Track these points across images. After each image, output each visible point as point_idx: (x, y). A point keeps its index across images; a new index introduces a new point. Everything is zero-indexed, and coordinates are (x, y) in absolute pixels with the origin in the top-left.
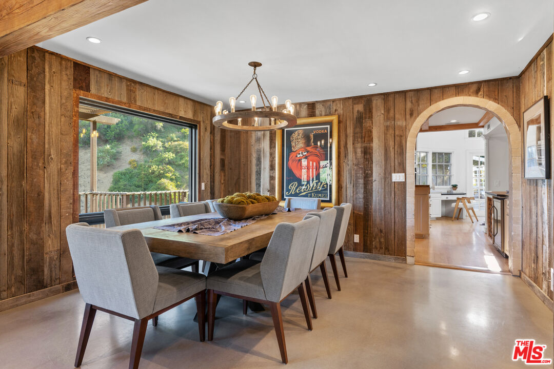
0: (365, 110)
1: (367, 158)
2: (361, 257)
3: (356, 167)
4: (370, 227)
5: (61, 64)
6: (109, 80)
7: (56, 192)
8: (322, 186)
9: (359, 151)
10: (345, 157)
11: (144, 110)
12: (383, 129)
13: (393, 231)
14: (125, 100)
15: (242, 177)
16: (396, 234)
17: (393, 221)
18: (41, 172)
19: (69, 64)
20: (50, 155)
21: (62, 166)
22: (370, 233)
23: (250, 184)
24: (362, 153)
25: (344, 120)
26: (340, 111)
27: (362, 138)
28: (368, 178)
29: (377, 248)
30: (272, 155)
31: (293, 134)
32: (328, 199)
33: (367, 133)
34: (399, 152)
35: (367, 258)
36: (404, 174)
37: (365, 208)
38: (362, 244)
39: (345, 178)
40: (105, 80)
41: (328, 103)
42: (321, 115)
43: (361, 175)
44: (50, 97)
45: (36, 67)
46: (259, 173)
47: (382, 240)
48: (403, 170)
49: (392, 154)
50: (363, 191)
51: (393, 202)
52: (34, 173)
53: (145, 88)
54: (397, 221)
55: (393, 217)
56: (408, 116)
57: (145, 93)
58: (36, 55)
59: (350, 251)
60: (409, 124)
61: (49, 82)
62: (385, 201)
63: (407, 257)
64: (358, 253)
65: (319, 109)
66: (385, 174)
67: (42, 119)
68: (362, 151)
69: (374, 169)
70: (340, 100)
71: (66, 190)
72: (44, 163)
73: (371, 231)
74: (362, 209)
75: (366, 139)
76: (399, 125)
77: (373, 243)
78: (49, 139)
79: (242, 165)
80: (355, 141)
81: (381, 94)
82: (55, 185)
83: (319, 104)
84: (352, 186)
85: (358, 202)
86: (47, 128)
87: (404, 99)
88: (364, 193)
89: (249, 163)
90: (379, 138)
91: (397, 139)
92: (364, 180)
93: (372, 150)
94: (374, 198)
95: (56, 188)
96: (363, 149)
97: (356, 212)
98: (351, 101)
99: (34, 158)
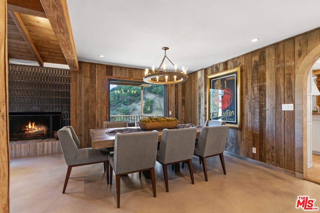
0: (260, 59)
1: (261, 94)
2: (257, 164)
3: (253, 101)
4: (264, 144)
5: (101, 67)
6: (121, 70)
7: (100, 114)
8: (231, 113)
9: (256, 89)
10: (246, 94)
11: (137, 80)
12: (274, 70)
13: (283, 149)
14: (128, 77)
15: (193, 108)
16: (286, 152)
17: (283, 142)
18: (95, 107)
19: (104, 67)
20: (98, 101)
21: (102, 105)
22: (264, 148)
23: (196, 112)
24: (258, 90)
25: (246, 69)
26: (243, 63)
27: (258, 80)
28: (262, 108)
29: (269, 160)
30: (205, 95)
31: (216, 82)
32: (235, 122)
33: (262, 75)
34: (288, 87)
35: (262, 166)
36: (292, 105)
37: (260, 129)
38: (258, 155)
39: (246, 109)
40: (118, 70)
41: (236, 60)
42: (231, 68)
43: (257, 106)
44: (98, 80)
45: (93, 70)
46: (200, 106)
47: (274, 155)
48: (293, 102)
49: (282, 89)
50: (259, 117)
51: (283, 127)
52: (92, 108)
53: (137, 70)
54: (286, 141)
55: (283, 138)
56: (297, 57)
57: (137, 72)
58: (93, 66)
59: (250, 158)
60: (297, 63)
61: (97, 75)
62: (276, 125)
63: (296, 172)
64: (255, 161)
65: (230, 64)
66: (276, 105)
67: (95, 89)
68: (258, 89)
69: (267, 101)
70: (242, 56)
71: (103, 114)
72: (96, 104)
73: (264, 146)
74: (258, 130)
75: (261, 80)
76: (289, 66)
77: (267, 156)
78: (97, 96)
79: (193, 102)
80: (253, 82)
81: (272, 45)
82: (100, 112)
83: (230, 61)
84: (251, 114)
85: (255, 125)
86: (97, 91)
87: (292, 44)
88: (260, 119)
89: (196, 100)
90: (271, 78)
91: (287, 76)
92: (260, 110)
93: (266, 87)
94: (267, 123)
95: (100, 113)
96: (259, 88)
97: (253, 132)
98: (250, 55)
99: (92, 102)
